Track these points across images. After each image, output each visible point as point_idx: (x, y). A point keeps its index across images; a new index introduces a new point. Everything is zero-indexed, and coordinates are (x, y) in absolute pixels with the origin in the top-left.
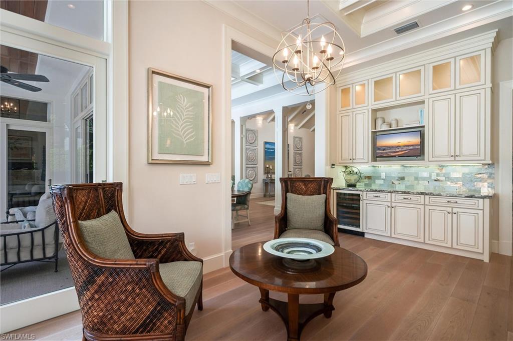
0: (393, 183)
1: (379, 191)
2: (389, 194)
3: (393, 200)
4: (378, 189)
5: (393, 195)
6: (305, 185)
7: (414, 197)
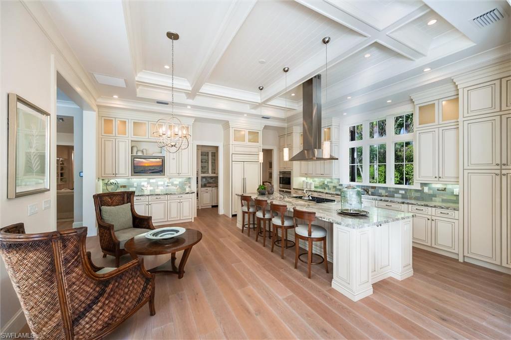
0: (142, 189)
1: (141, 196)
2: (147, 197)
3: (150, 200)
4: (140, 194)
5: (150, 197)
6: (110, 198)
7: (162, 197)
